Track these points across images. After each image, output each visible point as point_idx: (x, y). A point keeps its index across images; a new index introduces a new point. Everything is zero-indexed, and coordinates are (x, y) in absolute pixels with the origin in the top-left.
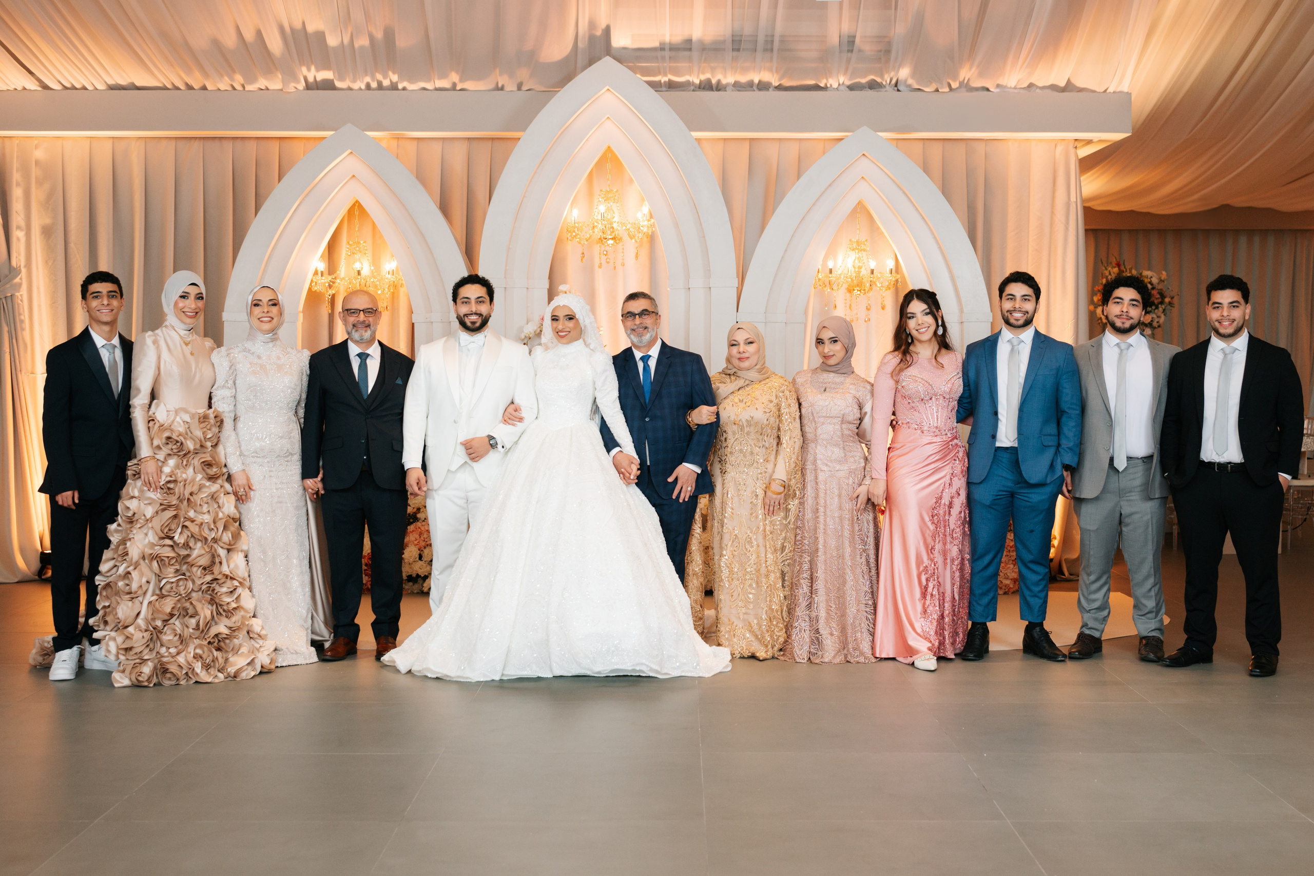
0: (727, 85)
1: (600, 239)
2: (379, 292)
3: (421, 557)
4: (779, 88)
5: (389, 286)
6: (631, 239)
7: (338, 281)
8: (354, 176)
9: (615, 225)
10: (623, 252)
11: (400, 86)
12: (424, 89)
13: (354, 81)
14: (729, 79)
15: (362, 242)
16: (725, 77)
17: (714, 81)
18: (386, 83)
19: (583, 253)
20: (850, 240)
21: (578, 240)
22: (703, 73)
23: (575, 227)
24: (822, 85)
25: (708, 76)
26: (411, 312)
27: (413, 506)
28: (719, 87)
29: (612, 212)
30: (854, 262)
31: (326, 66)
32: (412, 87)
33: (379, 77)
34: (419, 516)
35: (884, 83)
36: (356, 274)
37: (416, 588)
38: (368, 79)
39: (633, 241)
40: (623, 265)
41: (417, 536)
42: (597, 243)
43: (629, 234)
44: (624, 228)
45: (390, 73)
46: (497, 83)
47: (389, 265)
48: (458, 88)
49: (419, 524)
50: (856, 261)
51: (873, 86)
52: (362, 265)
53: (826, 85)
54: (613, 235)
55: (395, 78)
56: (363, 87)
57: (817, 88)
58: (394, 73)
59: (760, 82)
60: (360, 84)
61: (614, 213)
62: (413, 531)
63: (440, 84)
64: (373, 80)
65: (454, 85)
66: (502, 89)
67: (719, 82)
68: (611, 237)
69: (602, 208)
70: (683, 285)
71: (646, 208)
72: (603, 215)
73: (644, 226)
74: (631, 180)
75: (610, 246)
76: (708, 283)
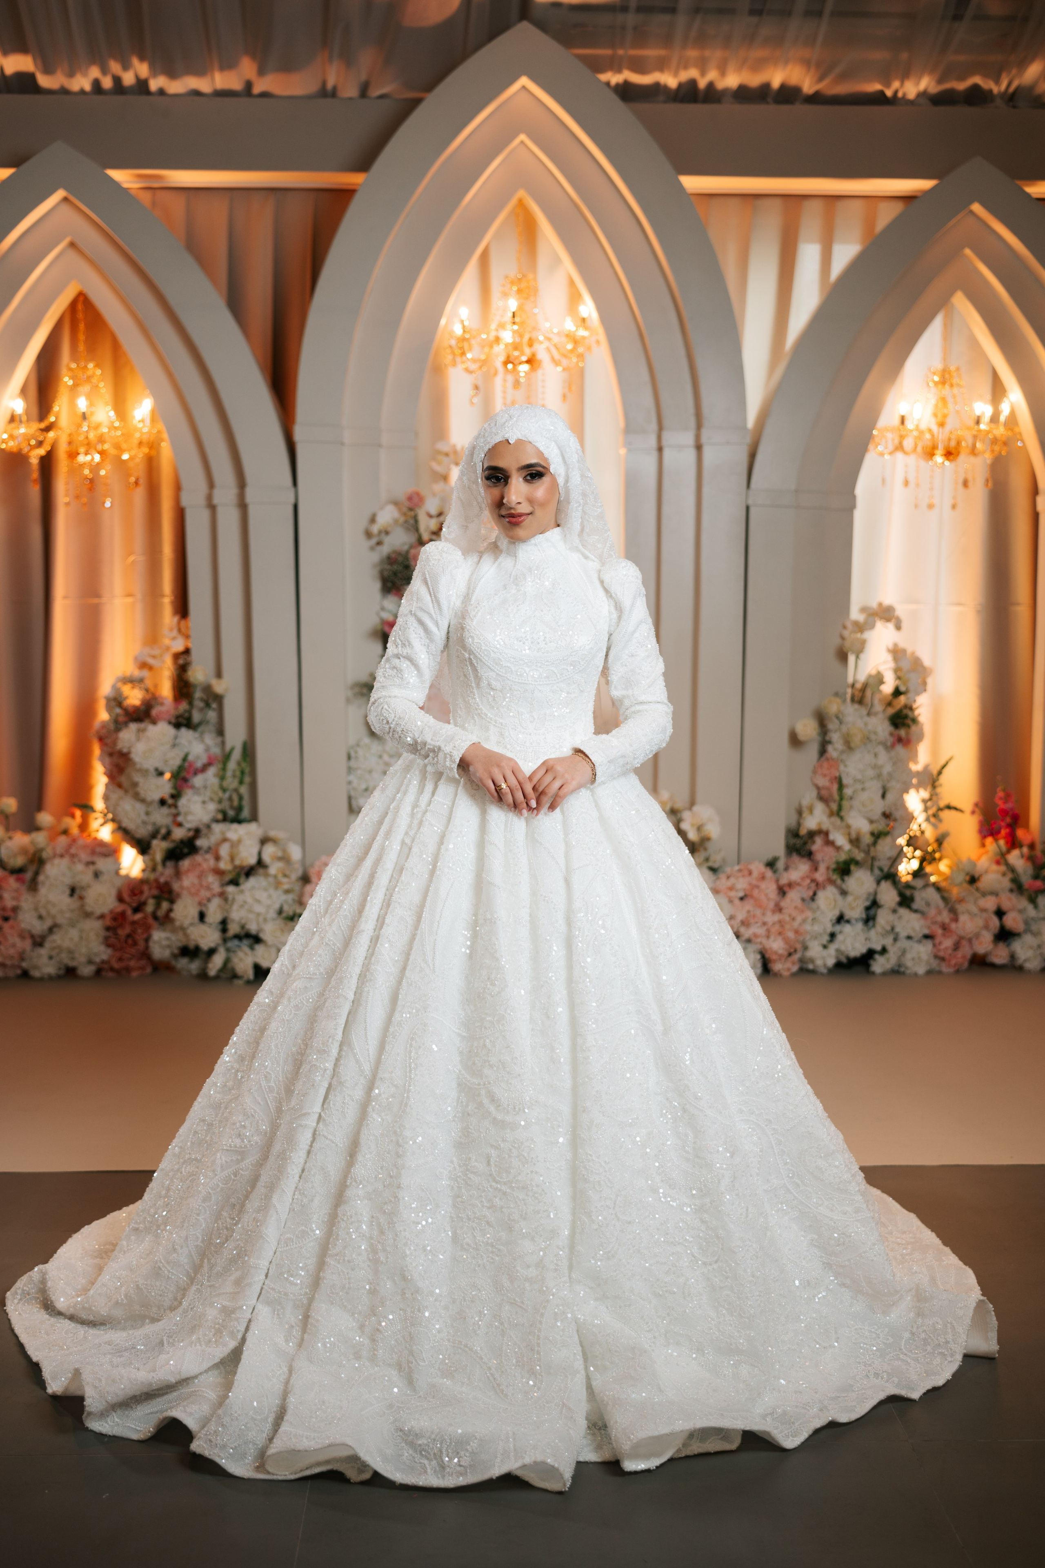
0: (725, 91)
1: (504, 362)
2: (125, 456)
3: (202, 916)
4: (816, 99)
5: (140, 444)
6: (556, 365)
7: (51, 434)
8: (72, 243)
10: (542, 387)
11: (154, 85)
12: (197, 93)
13: (71, 75)
14: (731, 81)
15: (91, 366)
16: (723, 73)
17: (702, 84)
18: (128, 79)
19: (477, 386)
20: (929, 369)
21: (466, 364)
22: (686, 68)
23: (463, 340)
24: (889, 93)
25: (692, 73)
26: (178, 488)
27: (188, 825)
28: (711, 95)
29: (524, 315)
30: (936, 406)
31: (22, 48)
32: (177, 87)
33: (115, 67)
34: (199, 843)
35: (995, 90)
36: (81, 418)
37: (194, 966)
38: (95, 72)
41: (196, 881)
42: (498, 371)
43: (552, 357)
44: (545, 344)
45: (135, 61)
46: (324, 84)
47: (142, 408)
48: (256, 90)
49: (198, 858)
50: (940, 405)
51: (976, 96)
52: (91, 403)
53: (896, 92)
54: (529, 353)
55: (143, 69)
56: (88, 87)
57: (879, 99)
58: (142, 59)
59: (783, 87)
60: (82, 82)
61: (530, 317)
62: (188, 871)
63: (222, 80)
64: (104, 71)
65: (249, 85)
66: (333, 94)
67: (711, 85)
68: (524, 358)
69: (513, 304)
70: (652, 441)
71: (588, 308)
72: (514, 317)
73: (583, 338)
74: (558, 260)
75: (522, 374)
76: (698, 437)
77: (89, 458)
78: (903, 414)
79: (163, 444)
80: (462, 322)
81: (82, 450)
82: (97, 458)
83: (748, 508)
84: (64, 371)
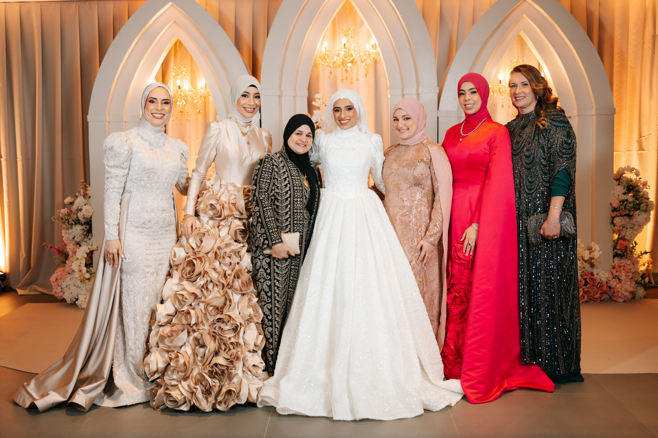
1: (342, 63)
2: (195, 101)
5: (201, 97)
6: (362, 62)
8: (175, 22)
9: (353, 52)
10: (358, 71)
15: (182, 67)
19: (331, 72)
20: (512, 61)
21: (327, 64)
23: (326, 54)
26: (216, 114)
29: (349, 44)
36: (178, 88)
39: (364, 64)
40: (358, 80)
42: (339, 66)
43: (361, 60)
44: (358, 55)
47: (202, 83)
52: (182, 82)
54: (351, 59)
61: (351, 45)
68: (350, 61)
69: (344, 40)
70: (400, 92)
71: (374, 41)
72: (345, 45)
73: (372, 53)
74: (362, 23)
75: (349, 67)
76: (417, 90)
77: (181, 103)
78: (500, 79)
79: (210, 97)
80: (325, 47)
81: (179, 100)
82: (184, 103)
83: (438, 117)
84: (172, 69)
